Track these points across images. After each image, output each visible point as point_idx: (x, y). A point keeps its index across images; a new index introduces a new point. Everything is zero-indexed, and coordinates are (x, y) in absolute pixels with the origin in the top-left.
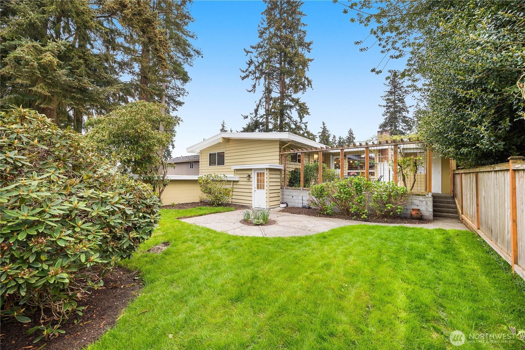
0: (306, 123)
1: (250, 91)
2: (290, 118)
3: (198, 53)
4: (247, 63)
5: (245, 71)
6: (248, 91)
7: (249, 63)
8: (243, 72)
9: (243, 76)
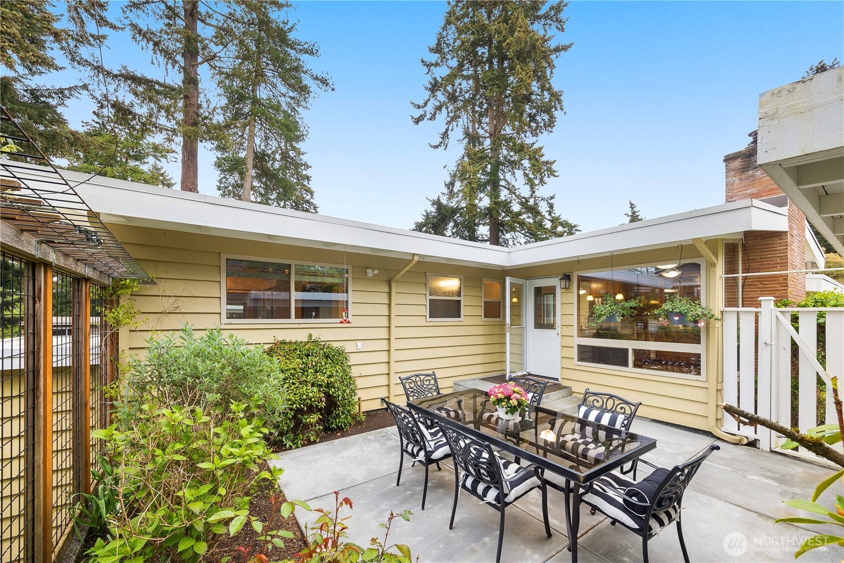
0: (552, 198)
1: (436, 147)
2: (512, 190)
3: (324, 82)
4: (426, 88)
5: (422, 104)
6: (431, 146)
7: (429, 86)
8: (419, 107)
9: (416, 116)
